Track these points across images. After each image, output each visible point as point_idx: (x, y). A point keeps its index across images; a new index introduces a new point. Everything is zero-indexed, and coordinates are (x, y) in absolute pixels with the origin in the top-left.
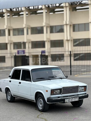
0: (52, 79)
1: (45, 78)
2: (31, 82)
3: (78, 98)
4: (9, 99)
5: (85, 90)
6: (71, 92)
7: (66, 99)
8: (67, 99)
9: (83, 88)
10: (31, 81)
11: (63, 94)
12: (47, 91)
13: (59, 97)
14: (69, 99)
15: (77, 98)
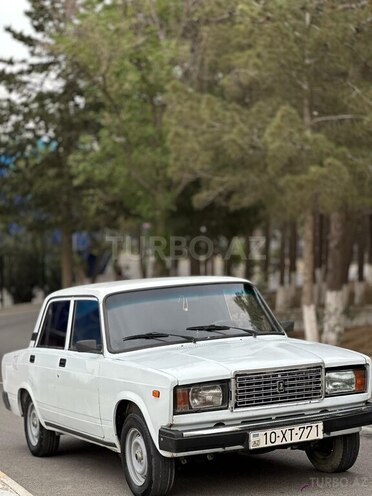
0: (205, 339)
1: (167, 336)
2: (102, 353)
3: (321, 425)
4: (35, 442)
5: (362, 387)
6: (280, 396)
7: (251, 434)
8: (261, 433)
9: (349, 375)
10: (99, 350)
11: (236, 407)
12: (157, 394)
13: (220, 424)
14: (269, 432)
15: (314, 425)
